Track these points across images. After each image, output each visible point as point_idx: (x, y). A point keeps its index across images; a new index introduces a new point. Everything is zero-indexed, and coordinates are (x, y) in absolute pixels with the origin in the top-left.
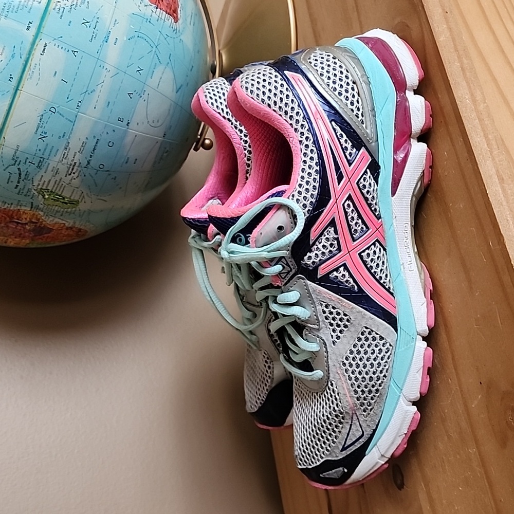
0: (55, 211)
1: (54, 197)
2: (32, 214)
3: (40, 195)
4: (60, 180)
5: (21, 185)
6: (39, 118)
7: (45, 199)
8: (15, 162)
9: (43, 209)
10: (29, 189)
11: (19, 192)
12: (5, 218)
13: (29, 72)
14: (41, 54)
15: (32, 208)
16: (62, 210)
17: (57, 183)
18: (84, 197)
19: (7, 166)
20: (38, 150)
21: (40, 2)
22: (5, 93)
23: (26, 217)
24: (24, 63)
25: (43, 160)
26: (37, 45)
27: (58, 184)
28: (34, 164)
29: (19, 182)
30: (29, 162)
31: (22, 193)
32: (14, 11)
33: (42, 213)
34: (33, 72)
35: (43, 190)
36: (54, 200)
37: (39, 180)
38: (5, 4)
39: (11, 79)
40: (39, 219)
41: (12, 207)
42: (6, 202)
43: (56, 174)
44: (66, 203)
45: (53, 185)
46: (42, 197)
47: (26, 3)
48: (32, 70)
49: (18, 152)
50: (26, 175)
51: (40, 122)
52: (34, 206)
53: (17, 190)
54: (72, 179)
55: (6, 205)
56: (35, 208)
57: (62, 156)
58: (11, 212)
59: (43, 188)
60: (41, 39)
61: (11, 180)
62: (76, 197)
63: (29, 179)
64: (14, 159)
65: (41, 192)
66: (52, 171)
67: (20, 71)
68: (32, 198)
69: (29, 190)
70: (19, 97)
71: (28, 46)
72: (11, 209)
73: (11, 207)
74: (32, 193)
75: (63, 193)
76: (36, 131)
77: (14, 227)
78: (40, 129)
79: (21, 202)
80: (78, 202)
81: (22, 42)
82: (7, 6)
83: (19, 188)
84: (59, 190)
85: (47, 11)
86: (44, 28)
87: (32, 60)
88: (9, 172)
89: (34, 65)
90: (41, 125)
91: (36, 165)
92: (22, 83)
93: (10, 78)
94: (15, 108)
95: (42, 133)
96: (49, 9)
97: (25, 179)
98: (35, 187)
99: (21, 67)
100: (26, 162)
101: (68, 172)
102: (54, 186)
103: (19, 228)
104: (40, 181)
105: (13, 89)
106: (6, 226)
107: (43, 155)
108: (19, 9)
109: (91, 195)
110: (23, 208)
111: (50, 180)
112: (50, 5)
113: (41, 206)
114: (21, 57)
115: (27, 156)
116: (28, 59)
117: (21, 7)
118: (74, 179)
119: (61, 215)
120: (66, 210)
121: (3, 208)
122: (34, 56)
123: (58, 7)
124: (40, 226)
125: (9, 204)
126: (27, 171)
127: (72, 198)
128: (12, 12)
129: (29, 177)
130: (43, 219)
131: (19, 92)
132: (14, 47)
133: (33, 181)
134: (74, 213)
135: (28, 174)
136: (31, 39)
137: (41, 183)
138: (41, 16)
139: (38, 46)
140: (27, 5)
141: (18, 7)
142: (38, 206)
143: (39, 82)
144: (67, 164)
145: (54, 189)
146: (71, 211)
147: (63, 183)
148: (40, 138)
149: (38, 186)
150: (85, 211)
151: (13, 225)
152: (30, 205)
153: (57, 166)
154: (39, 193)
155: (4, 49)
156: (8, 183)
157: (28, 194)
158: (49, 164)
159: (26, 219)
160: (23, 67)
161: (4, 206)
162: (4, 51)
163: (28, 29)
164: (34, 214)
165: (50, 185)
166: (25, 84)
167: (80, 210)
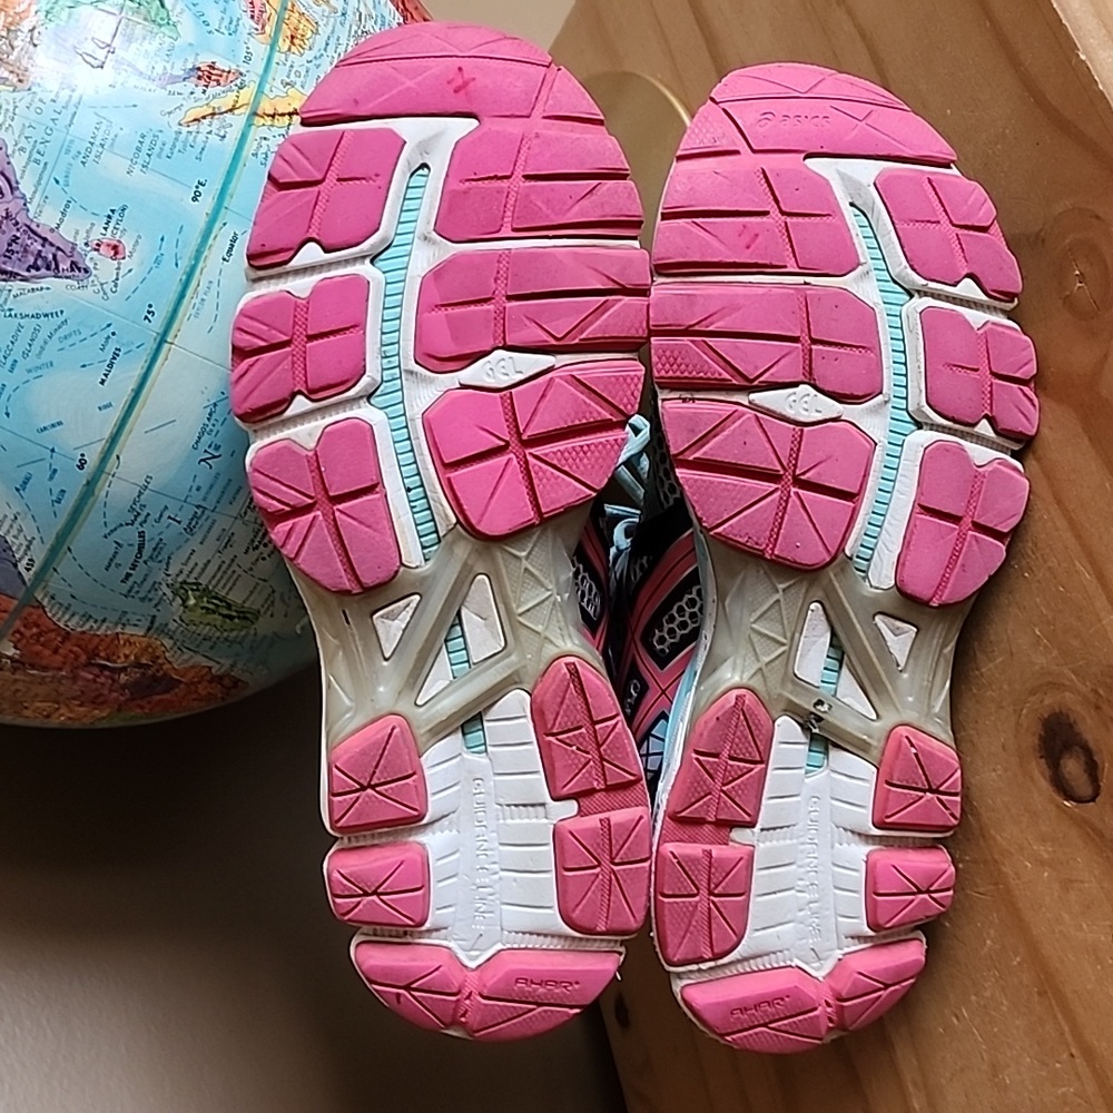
0: (201, 637)
1: (208, 602)
2: (144, 645)
3: (178, 599)
4: (233, 560)
5: (137, 576)
6: (208, 410)
7: (186, 607)
8: (136, 517)
9: (174, 632)
10: (155, 582)
11: (130, 591)
12: (77, 657)
13: (193, 301)
14: (224, 259)
15: (149, 629)
16: (218, 634)
17: (223, 569)
18: (273, 602)
19: (112, 528)
20: (194, 488)
21: (224, 137)
22: (134, 348)
23: (127, 652)
24: (184, 277)
25: (203, 512)
26: (216, 237)
27: (225, 572)
28: (179, 522)
29: (134, 567)
30: (169, 517)
31: (138, 592)
32: (164, 154)
33: (168, 643)
34: (203, 300)
35: (185, 586)
36: (207, 609)
37: (183, 561)
38: (143, 136)
39: (149, 316)
40: (158, 657)
41: (104, 627)
42: (90, 616)
43: (225, 547)
44: (231, 618)
45: (212, 574)
46: (180, 602)
47: (191, 138)
48: (201, 296)
49: (147, 491)
50: (154, 549)
51: (209, 419)
52: (156, 624)
53: (125, 587)
54: (257, 560)
55: (91, 623)
56: (157, 629)
57: (247, 504)
58: (96, 640)
59: (188, 581)
60: (225, 224)
61: (117, 561)
62: (255, 603)
63: (160, 558)
64: (134, 509)
65: (181, 590)
66: (218, 540)
67: (173, 297)
68: (156, 605)
69: (155, 587)
70: (166, 359)
71: (194, 240)
72: (98, 633)
73: (99, 628)
74: (160, 593)
75: (231, 593)
76: (197, 443)
77: (91, 677)
78: (206, 438)
79: (128, 616)
80: (257, 614)
81: (182, 227)
82: (147, 141)
83: (131, 580)
84: (223, 588)
85: (239, 157)
86: (232, 197)
87: (201, 273)
88: (116, 543)
89: (207, 284)
90: (211, 427)
91: (184, 525)
92: (175, 326)
93: (149, 312)
94: (153, 386)
95: (210, 446)
96: (244, 153)
97: (151, 557)
98: (169, 578)
99: (176, 287)
100: (161, 516)
101: (253, 541)
102: (214, 577)
103: (102, 680)
104: (186, 564)
105: (152, 341)
106: (70, 675)
107: (204, 499)
108: (177, 149)
109: (289, 599)
110: (129, 630)
111: (209, 561)
112: (246, 147)
113: (172, 626)
114: (177, 265)
115: (165, 501)
116: (193, 268)
117: (179, 145)
118: (264, 559)
119: (212, 648)
120: (225, 634)
121: (79, 629)
122: (209, 262)
123: (263, 150)
124: (154, 676)
125: (96, 621)
126: (161, 540)
127: (246, 605)
128: (159, 156)
129: (162, 553)
130: (166, 659)
131: (166, 346)
132: (162, 239)
133: (168, 564)
134: (240, 643)
135: (161, 545)
136: (202, 222)
137: (187, 569)
138: (227, 168)
139: (218, 239)
140: (194, 141)
141: (174, 146)
142: (166, 625)
143: (214, 325)
144: (256, 523)
145: (214, 582)
146: (237, 637)
147: (237, 569)
148: (203, 460)
149: (178, 575)
150: (265, 637)
151: (91, 673)
152: (148, 624)
153: (230, 528)
154: (175, 594)
155: (137, 242)
156: (107, 569)
157: (150, 596)
158: (214, 522)
159: (126, 656)
160: (180, 288)
161: (82, 627)
162: (137, 248)
163: (195, 199)
164: (149, 645)
165: (204, 575)
166: (182, 328)
167: (255, 634)
